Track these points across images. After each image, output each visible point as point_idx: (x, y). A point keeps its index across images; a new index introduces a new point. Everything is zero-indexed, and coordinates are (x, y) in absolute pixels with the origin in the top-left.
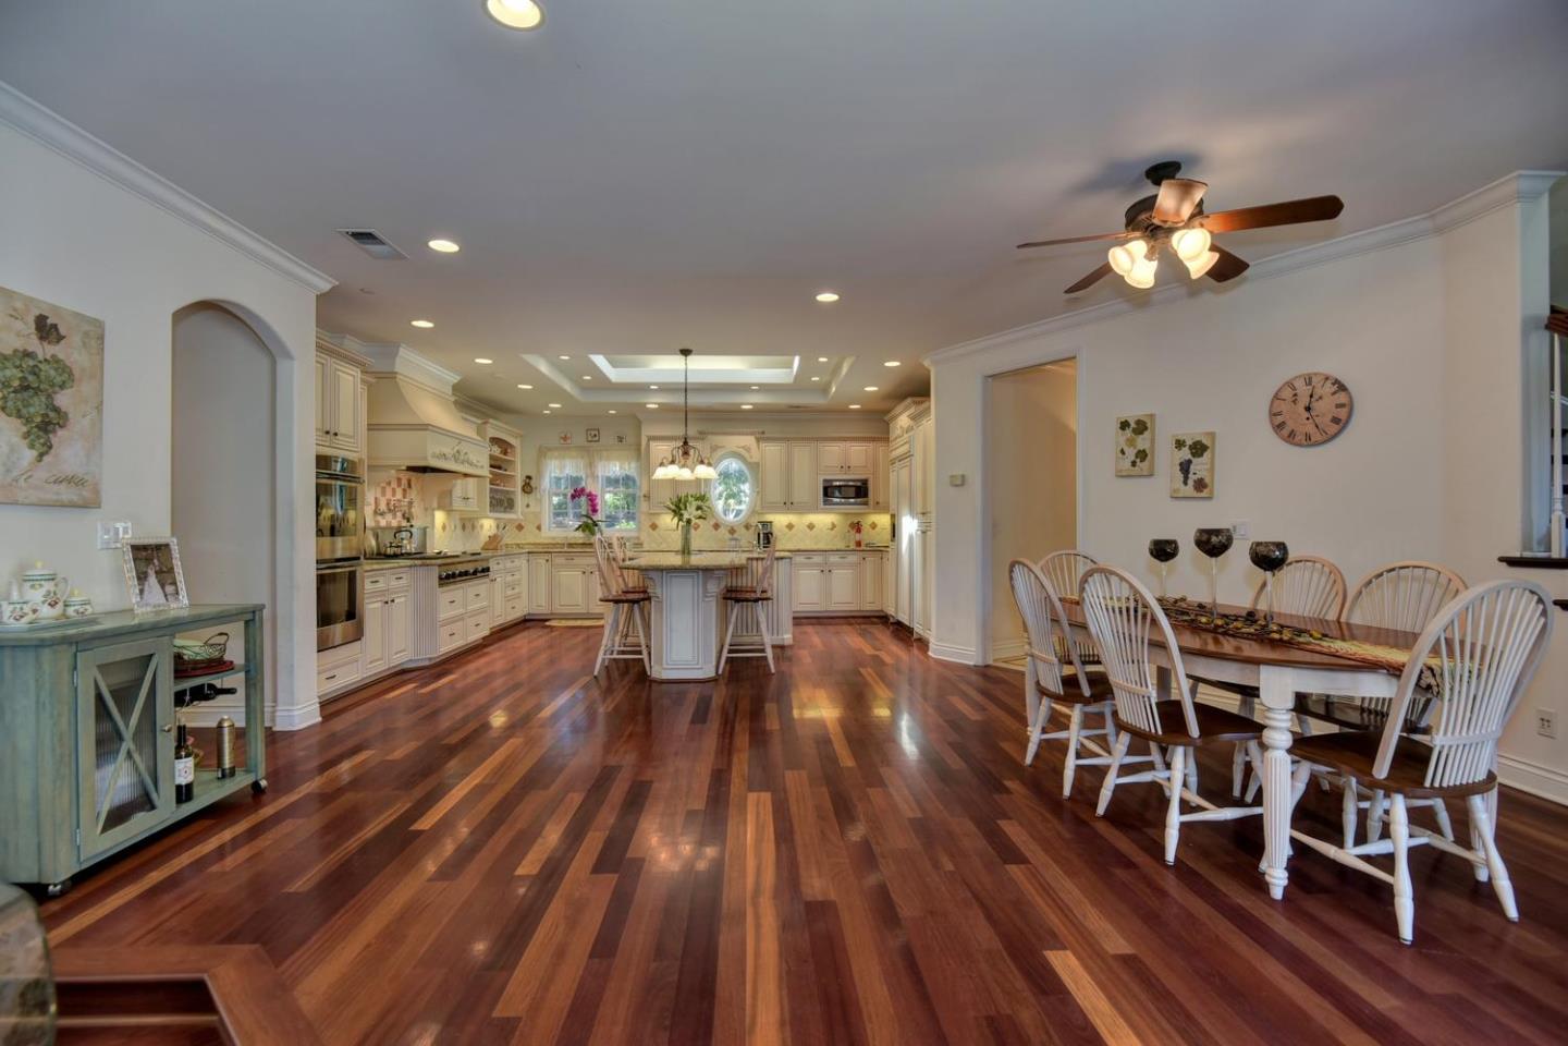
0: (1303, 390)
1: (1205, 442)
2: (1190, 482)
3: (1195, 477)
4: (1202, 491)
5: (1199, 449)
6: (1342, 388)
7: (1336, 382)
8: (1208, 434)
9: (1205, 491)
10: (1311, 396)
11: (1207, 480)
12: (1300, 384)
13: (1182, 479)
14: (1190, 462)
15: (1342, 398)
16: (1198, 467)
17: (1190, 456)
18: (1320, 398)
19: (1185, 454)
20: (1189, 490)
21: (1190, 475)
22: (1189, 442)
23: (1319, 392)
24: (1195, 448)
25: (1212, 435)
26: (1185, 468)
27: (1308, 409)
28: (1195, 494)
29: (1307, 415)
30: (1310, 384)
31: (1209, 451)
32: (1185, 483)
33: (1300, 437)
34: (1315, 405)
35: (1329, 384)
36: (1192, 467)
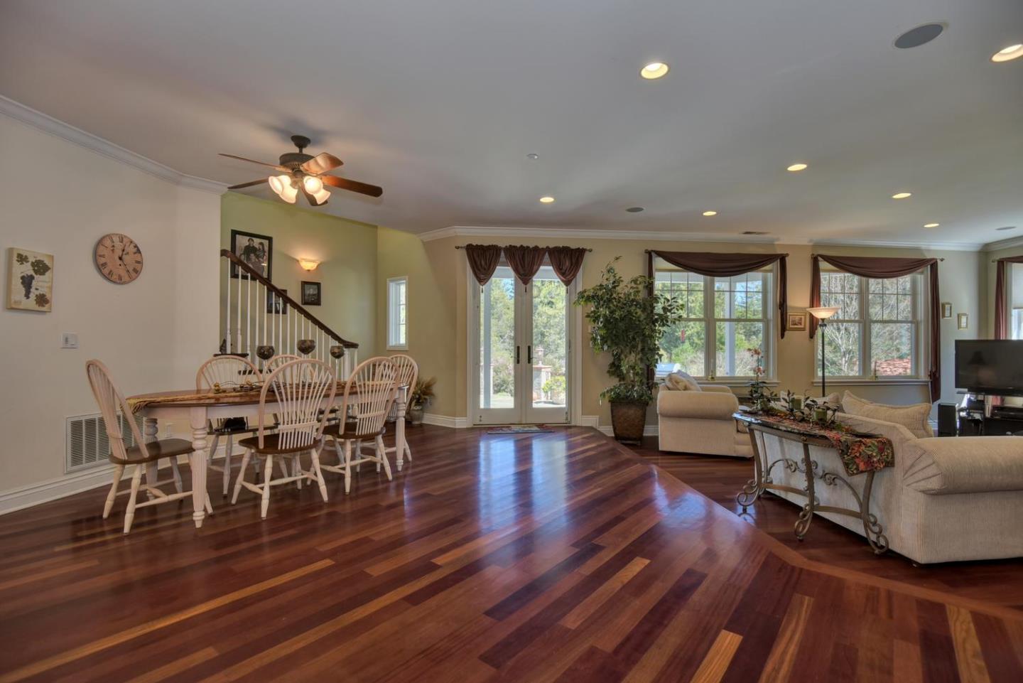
0: (118, 245)
1: (47, 262)
2: (32, 296)
3: (38, 293)
4: (43, 306)
5: (41, 268)
6: (139, 251)
7: (136, 246)
8: (50, 256)
9: (47, 306)
10: (123, 250)
11: (48, 296)
12: (116, 239)
13: (24, 292)
14: (32, 278)
15: (137, 257)
16: (40, 284)
17: (31, 272)
18: (128, 253)
19: (27, 269)
20: (31, 303)
21: (33, 290)
22: (32, 259)
23: (127, 249)
24: (37, 266)
25: (52, 257)
26: (27, 282)
27: (120, 258)
28: (37, 308)
29: (119, 262)
30: (122, 242)
31: (49, 271)
32: (27, 296)
33: (115, 277)
34: (124, 257)
35: (132, 246)
36: (34, 283)
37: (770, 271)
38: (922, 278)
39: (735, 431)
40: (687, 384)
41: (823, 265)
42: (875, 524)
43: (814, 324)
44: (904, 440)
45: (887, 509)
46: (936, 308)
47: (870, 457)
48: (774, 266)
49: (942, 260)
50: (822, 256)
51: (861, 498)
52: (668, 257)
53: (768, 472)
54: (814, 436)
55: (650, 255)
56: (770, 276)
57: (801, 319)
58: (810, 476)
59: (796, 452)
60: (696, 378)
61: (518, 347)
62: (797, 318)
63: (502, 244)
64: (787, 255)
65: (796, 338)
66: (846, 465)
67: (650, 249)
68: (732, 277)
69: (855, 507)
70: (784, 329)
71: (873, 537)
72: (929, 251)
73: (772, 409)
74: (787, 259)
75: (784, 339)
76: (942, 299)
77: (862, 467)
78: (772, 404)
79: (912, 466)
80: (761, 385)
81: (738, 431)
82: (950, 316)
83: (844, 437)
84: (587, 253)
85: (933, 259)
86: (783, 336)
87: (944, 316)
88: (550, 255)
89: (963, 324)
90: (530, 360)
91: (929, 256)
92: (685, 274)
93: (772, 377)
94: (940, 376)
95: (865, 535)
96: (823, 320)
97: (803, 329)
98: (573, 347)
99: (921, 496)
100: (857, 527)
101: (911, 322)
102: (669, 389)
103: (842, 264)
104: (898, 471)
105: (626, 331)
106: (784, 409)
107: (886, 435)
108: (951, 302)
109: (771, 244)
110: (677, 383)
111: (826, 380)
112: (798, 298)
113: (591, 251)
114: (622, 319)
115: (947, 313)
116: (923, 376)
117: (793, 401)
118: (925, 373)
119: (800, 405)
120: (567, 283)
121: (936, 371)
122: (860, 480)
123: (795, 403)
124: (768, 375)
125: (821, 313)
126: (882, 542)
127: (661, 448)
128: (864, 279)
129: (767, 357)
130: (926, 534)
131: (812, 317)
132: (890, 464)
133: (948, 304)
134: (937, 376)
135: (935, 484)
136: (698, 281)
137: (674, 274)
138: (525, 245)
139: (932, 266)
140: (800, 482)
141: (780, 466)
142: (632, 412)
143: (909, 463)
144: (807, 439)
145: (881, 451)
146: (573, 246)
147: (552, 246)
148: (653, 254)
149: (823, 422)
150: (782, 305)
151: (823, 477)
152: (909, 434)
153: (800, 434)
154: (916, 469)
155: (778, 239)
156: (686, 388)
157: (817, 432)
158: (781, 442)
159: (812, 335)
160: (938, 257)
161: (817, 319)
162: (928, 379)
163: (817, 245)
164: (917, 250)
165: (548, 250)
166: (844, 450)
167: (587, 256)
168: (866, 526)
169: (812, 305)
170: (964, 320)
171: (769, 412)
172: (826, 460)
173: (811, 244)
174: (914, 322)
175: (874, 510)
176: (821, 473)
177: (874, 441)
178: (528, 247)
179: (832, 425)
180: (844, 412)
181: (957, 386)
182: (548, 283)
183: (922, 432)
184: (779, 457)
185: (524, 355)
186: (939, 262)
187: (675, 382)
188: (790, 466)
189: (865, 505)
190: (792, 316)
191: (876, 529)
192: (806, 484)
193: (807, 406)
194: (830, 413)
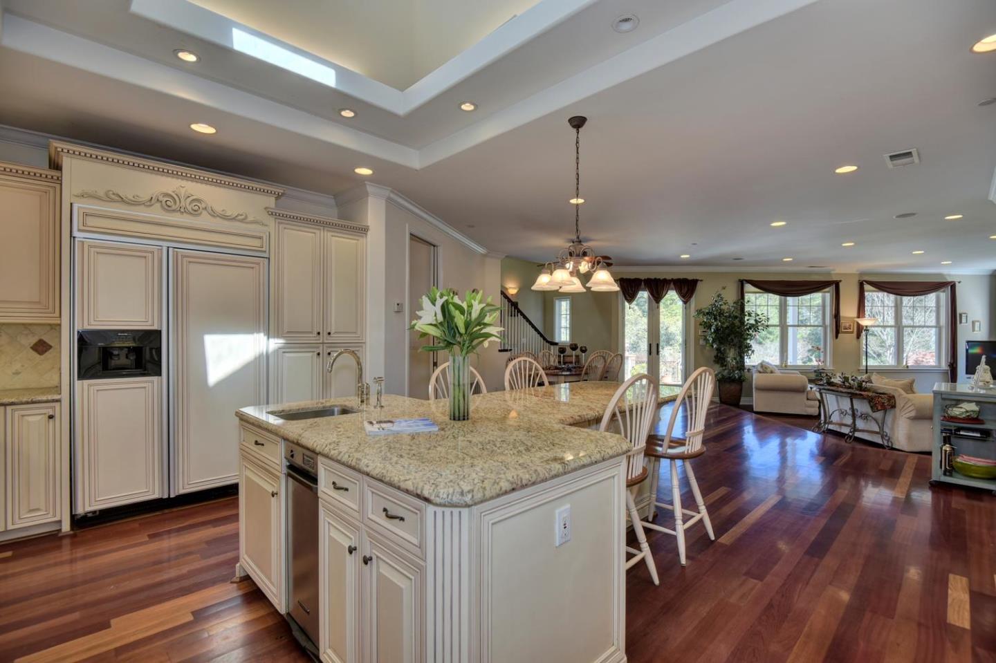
37: (828, 292)
38: (944, 296)
39: (805, 399)
40: (773, 370)
41: (867, 287)
42: (886, 436)
43: (860, 329)
44: (900, 395)
45: (892, 429)
46: (954, 318)
47: (883, 403)
48: (832, 288)
49: (959, 282)
50: (866, 282)
51: (880, 425)
52: (755, 284)
53: (830, 418)
54: (856, 394)
55: (742, 283)
56: (828, 296)
57: (850, 325)
58: (854, 416)
59: (846, 404)
60: (776, 366)
61: (650, 345)
62: (848, 325)
63: (642, 277)
64: (840, 281)
65: (847, 339)
66: (872, 407)
67: (742, 279)
68: (800, 297)
69: (877, 429)
70: (837, 332)
71: (886, 443)
72: (949, 275)
73: (833, 382)
74: (841, 284)
75: (838, 340)
76: (959, 310)
77: (879, 408)
78: (832, 380)
79: (904, 406)
80: (821, 371)
81: (808, 399)
82: (967, 322)
83: (870, 394)
84: (699, 283)
85: (952, 282)
86: (837, 337)
87: (961, 322)
88: (674, 284)
89: (977, 328)
90: (658, 352)
91: (949, 280)
92: (766, 295)
93: (829, 365)
94: (956, 365)
95: (882, 443)
96: (866, 327)
97: (852, 332)
98: (688, 345)
99: (908, 420)
100: (878, 440)
101: (936, 327)
102: (760, 372)
103: (881, 286)
104: (897, 409)
105: (729, 335)
106: (840, 382)
107: (892, 393)
108: (966, 312)
109: (829, 274)
110: (766, 368)
111: (868, 368)
112: (848, 311)
113: (701, 281)
114: (727, 327)
115: (964, 320)
116: (944, 366)
117: (845, 378)
118: (946, 364)
119: (848, 380)
120: (685, 303)
121: (954, 362)
122: (879, 415)
123: (846, 379)
124: (825, 364)
125: (864, 322)
126: (890, 445)
127: (754, 410)
128: (899, 297)
129: (825, 352)
130: (910, 438)
131: (858, 323)
132: (894, 407)
133: (965, 314)
134: (955, 365)
135: (913, 414)
136: (775, 299)
137: (758, 295)
138: (658, 278)
139: (951, 287)
140: (849, 420)
141: (837, 413)
142: (733, 387)
143: (902, 406)
144: (852, 396)
145: (889, 400)
146: (690, 278)
147: (675, 277)
148: (744, 282)
149: (860, 387)
150: (837, 316)
151: (861, 416)
152: (903, 392)
153: (848, 393)
154: (905, 408)
155: (833, 270)
156: (772, 372)
157: (858, 392)
158: (837, 398)
159: (858, 336)
160: (956, 280)
161: (863, 327)
162: (948, 368)
163: (862, 274)
164: (941, 275)
165: (672, 280)
166: (870, 400)
167: (699, 285)
168: (882, 437)
169: (859, 317)
170: (977, 325)
171: (830, 384)
172: (862, 407)
173: (858, 272)
174: (938, 326)
175: (887, 430)
176: (860, 414)
177: (886, 396)
178: (659, 279)
179: (866, 390)
180: (871, 383)
181: (967, 373)
182: (672, 303)
183: (910, 392)
184: (837, 408)
185: (654, 350)
186: (957, 284)
187: (764, 368)
188: (842, 413)
189: (881, 428)
190: (843, 323)
191: (887, 438)
192: (852, 421)
193: (853, 380)
194: (864, 383)
